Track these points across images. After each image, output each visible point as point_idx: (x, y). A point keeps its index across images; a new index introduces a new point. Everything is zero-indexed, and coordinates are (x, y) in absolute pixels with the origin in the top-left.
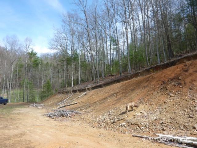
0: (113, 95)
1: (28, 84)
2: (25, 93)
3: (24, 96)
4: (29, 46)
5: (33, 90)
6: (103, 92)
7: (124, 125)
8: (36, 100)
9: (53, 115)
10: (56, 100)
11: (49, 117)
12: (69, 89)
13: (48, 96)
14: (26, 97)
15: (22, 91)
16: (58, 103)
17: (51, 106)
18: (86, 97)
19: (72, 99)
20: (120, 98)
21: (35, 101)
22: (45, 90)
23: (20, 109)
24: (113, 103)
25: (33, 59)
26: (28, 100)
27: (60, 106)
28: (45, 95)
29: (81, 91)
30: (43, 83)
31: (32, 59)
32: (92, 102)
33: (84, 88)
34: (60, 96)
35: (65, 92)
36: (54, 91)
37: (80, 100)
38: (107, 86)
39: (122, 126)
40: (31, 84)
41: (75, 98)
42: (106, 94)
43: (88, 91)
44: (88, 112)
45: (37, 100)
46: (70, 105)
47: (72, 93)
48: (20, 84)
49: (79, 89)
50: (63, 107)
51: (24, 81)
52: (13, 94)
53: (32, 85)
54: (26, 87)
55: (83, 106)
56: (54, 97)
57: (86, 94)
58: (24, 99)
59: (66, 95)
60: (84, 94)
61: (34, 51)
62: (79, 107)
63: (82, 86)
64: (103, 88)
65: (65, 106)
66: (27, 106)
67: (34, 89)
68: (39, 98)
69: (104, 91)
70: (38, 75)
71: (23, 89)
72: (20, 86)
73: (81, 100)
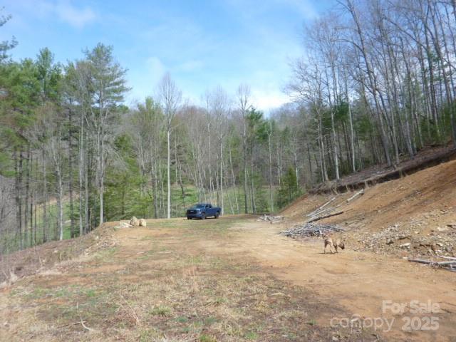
0: (414, 194)
1: (251, 179)
2: (248, 196)
3: (246, 202)
4: (246, 102)
5: (262, 190)
6: (395, 189)
7: (406, 246)
8: (269, 209)
9: (295, 233)
10: (304, 209)
11: (288, 236)
12: (330, 184)
13: (291, 200)
14: (249, 204)
15: (242, 192)
16: (309, 213)
17: (295, 219)
18: (360, 201)
19: (334, 205)
20: (427, 200)
21: (267, 211)
22: (285, 188)
23: (242, 224)
24: (410, 211)
25: (255, 128)
26: (254, 209)
27: (310, 219)
28: (286, 197)
29: (354, 187)
30: (280, 174)
31: (254, 126)
32: (371, 210)
33: (361, 181)
34: (313, 200)
35: (322, 191)
36: (303, 190)
37: (350, 206)
38: (409, 174)
39: (402, 248)
40: (257, 177)
41: (341, 202)
42: (403, 193)
43: (367, 187)
44: (358, 228)
45: (271, 209)
46: (328, 217)
47: (336, 192)
48: (237, 178)
49: (351, 182)
50: (316, 220)
51: (243, 172)
52: (226, 199)
53: (259, 179)
54: (248, 184)
55: (353, 217)
56: (301, 202)
57: (362, 194)
58: (246, 208)
59: (324, 197)
60: (358, 193)
61: (255, 111)
62: (345, 220)
63: (359, 176)
64: (398, 180)
65: (319, 219)
66: (253, 220)
67: (265, 188)
68: (275, 205)
69: (399, 185)
70: (268, 158)
71: (244, 188)
72: (239, 182)
73: (352, 206)
